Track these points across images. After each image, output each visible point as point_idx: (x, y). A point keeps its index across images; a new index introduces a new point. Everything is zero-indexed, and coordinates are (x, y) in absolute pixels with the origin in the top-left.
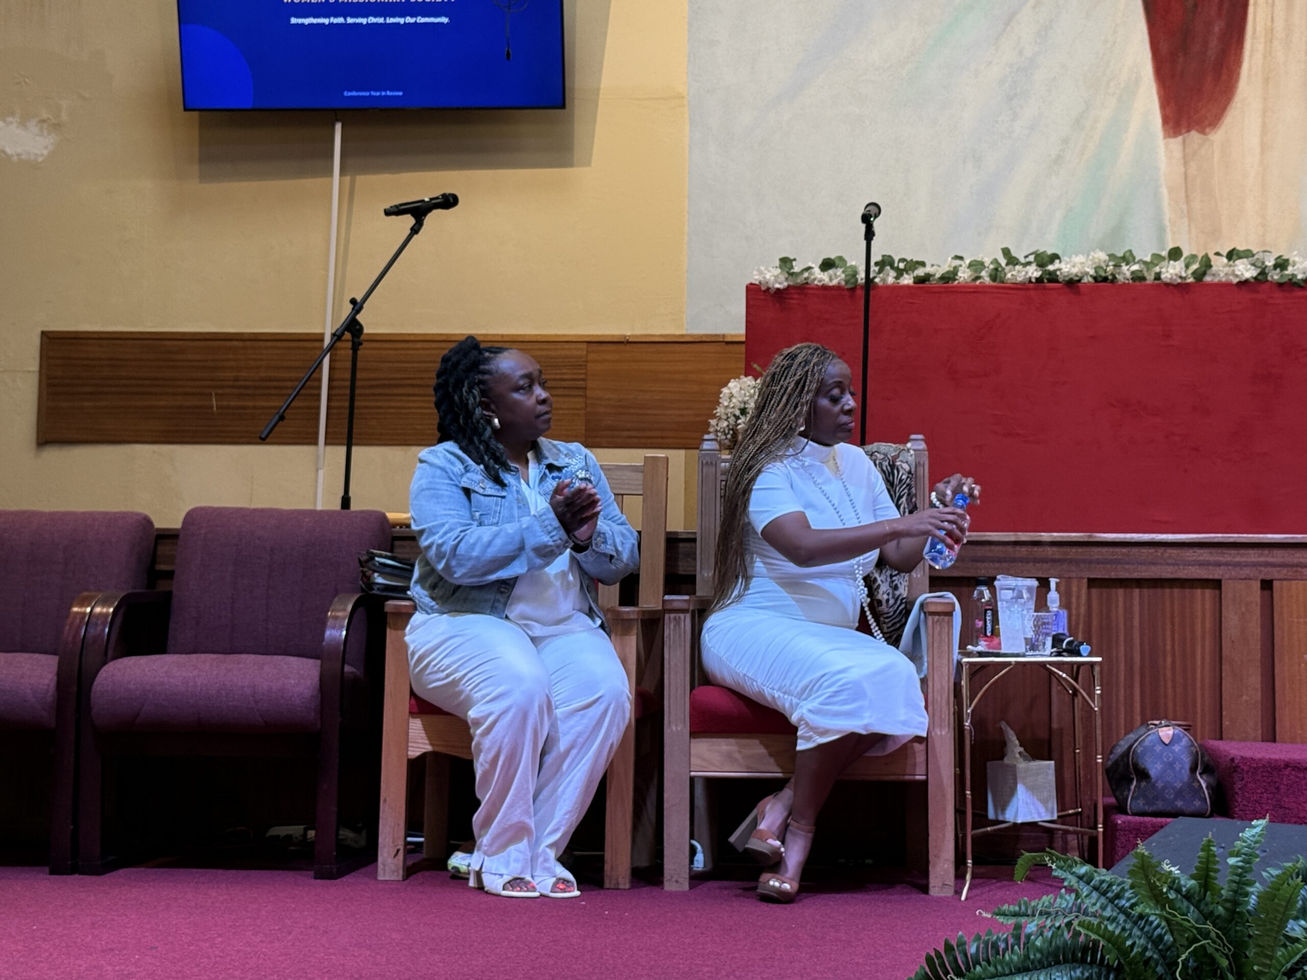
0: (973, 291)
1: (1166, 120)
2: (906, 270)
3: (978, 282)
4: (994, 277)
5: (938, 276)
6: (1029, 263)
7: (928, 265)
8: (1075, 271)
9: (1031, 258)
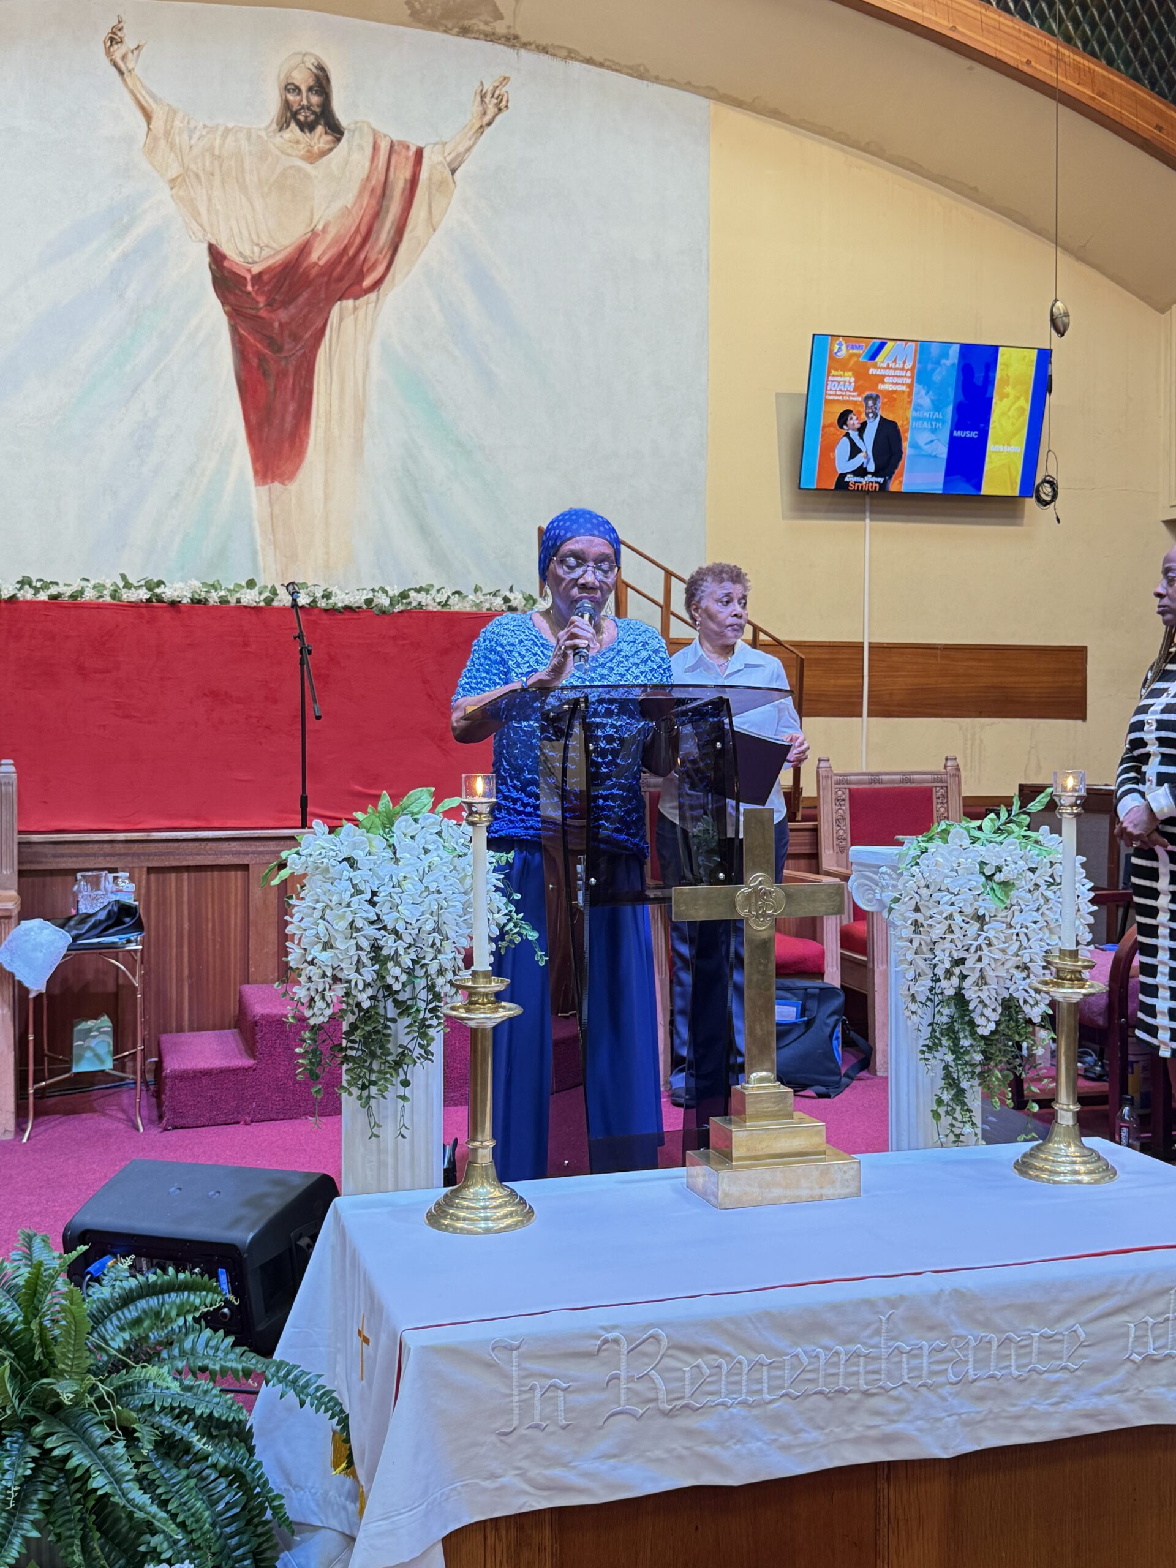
0: (97, 607)
1: (256, 472)
2: (42, 588)
3: (101, 600)
4: (113, 597)
5: (68, 594)
6: (140, 588)
7: (61, 585)
8: (176, 594)
9: (142, 583)
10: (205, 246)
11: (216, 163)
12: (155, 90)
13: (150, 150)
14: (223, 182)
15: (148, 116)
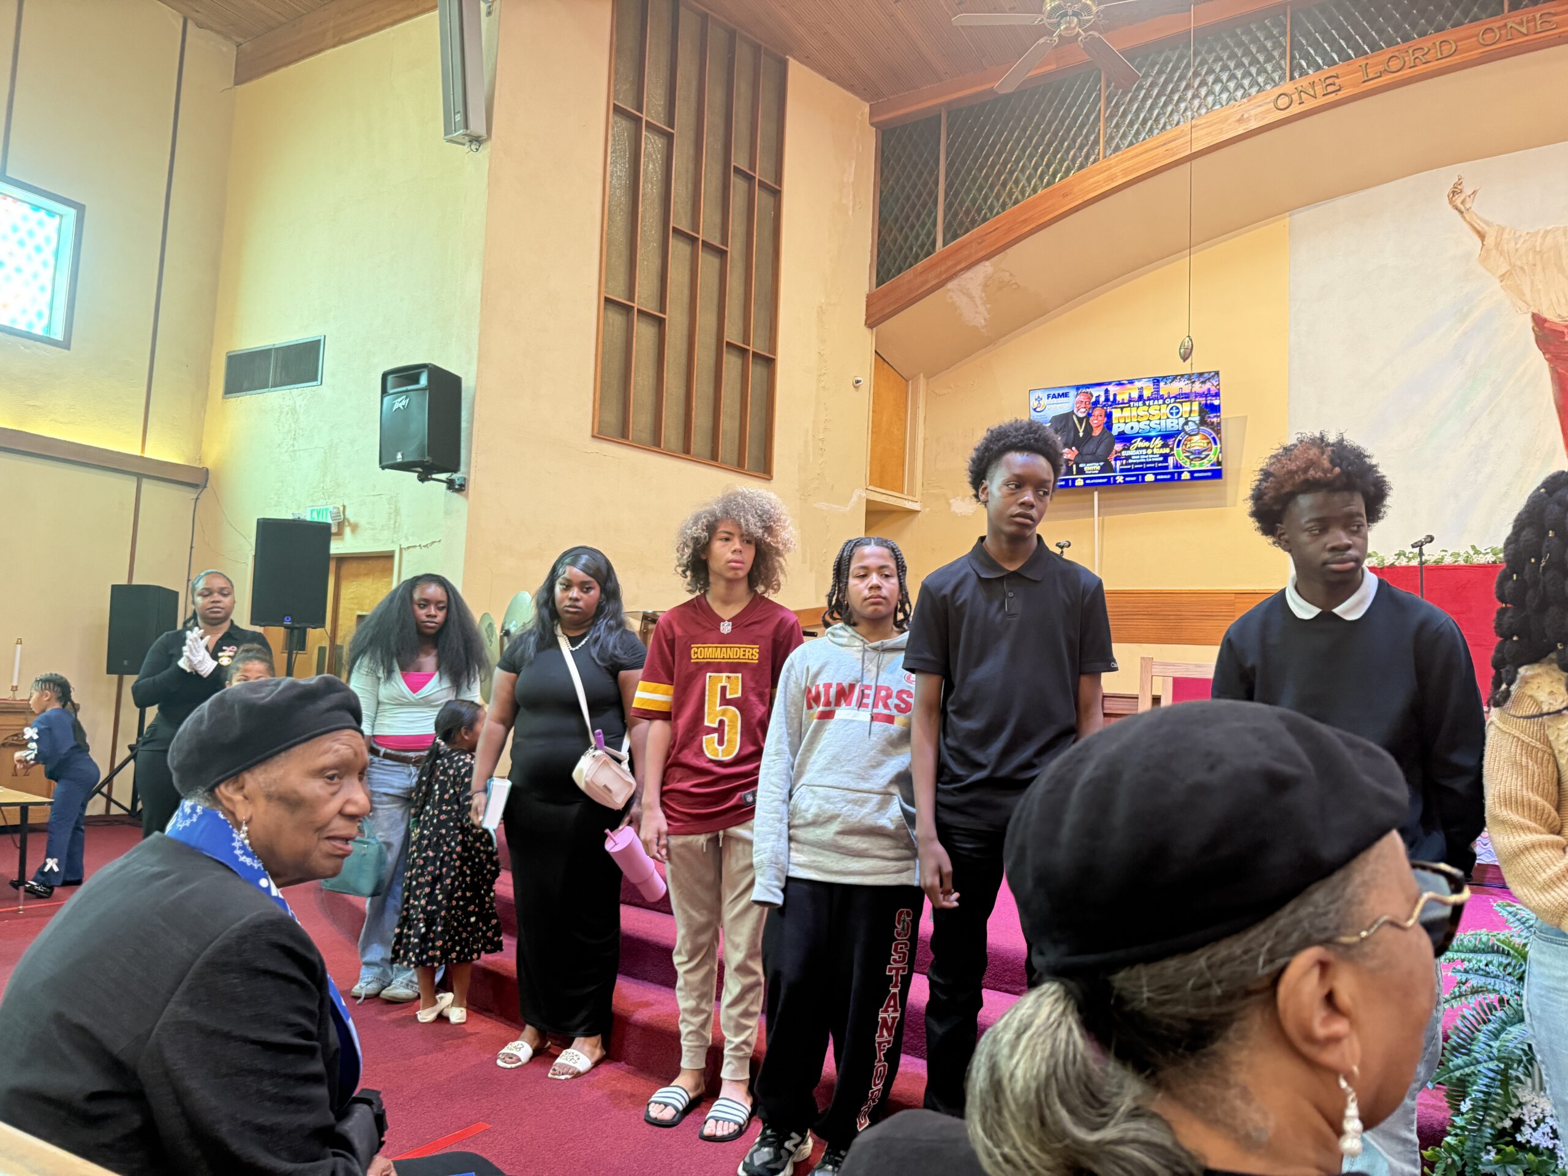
0: (1454, 569)
2: (1414, 558)
3: (1456, 564)
4: (1466, 562)
5: (1432, 561)
6: (1487, 553)
7: (1427, 555)
9: (1489, 550)
10: (1530, 315)
11: (1538, 257)
12: (1486, 218)
13: (1484, 259)
14: (1544, 269)
15: (1482, 236)
